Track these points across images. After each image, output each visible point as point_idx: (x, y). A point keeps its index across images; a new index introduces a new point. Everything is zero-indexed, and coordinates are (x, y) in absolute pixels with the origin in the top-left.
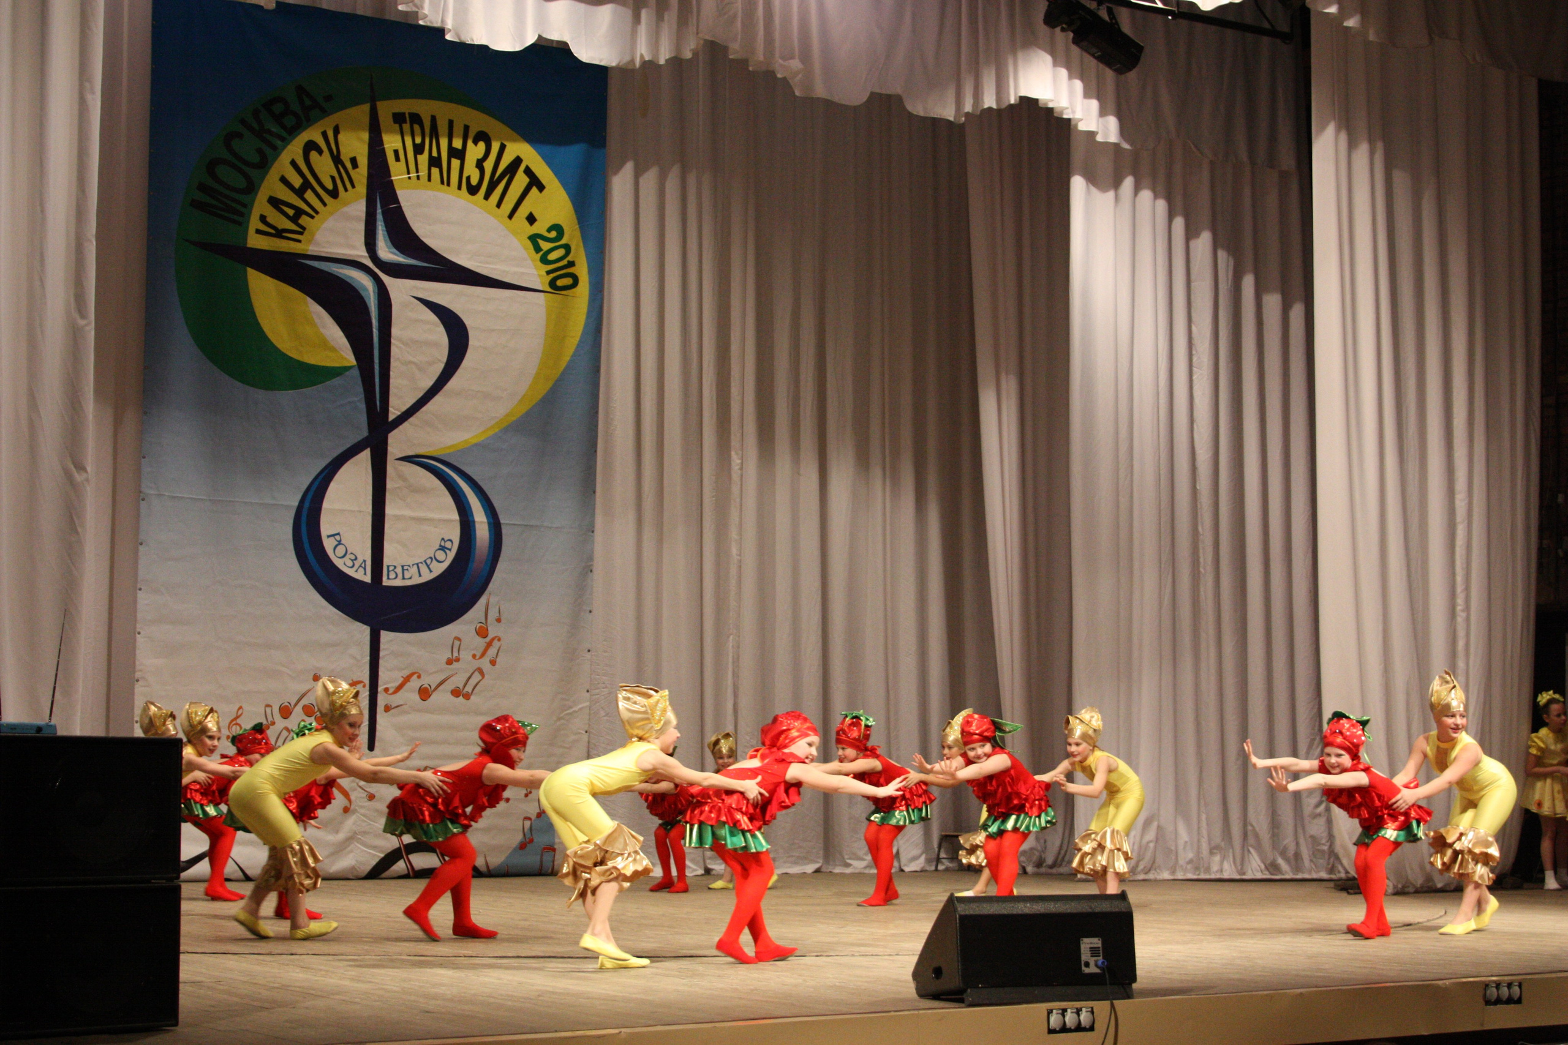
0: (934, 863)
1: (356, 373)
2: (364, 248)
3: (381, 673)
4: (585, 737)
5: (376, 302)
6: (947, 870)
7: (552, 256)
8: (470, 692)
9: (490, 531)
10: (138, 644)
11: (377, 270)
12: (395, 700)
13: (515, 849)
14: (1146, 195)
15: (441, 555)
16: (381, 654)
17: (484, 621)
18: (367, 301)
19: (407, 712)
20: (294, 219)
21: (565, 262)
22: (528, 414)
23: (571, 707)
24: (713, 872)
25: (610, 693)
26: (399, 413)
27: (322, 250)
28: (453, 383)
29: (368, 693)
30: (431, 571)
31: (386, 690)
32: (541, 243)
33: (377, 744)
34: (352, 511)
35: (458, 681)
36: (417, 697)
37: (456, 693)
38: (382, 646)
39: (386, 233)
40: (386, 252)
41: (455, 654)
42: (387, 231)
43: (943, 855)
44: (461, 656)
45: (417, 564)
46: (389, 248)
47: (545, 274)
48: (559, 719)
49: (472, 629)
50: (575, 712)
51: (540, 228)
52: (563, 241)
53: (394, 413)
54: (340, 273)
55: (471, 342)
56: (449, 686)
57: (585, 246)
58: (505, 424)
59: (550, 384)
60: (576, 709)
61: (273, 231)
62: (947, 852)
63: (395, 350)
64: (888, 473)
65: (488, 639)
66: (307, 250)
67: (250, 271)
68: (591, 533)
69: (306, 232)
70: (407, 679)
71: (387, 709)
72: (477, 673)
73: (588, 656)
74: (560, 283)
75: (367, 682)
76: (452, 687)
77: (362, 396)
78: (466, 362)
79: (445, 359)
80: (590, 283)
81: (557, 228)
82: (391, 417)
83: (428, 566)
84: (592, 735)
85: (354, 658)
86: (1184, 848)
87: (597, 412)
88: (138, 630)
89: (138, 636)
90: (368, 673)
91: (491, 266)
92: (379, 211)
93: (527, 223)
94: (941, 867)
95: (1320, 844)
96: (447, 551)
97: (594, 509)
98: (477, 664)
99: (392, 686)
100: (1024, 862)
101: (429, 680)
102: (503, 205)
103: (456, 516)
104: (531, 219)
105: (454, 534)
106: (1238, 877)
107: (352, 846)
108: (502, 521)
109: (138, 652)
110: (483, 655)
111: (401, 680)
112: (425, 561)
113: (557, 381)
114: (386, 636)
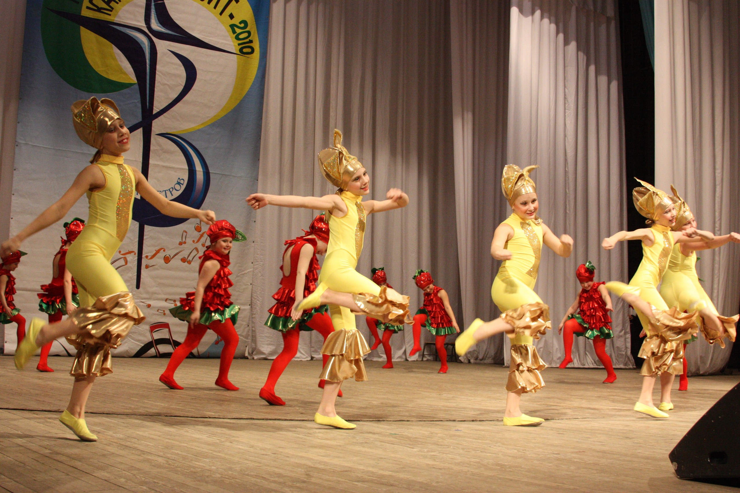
0: (421, 357)
1: (137, 87)
2: (144, 22)
3: (144, 247)
4: (250, 287)
5: (149, 51)
6: (428, 360)
7: (241, 36)
8: (191, 260)
9: (204, 176)
10: (11, 225)
11: (150, 34)
12: (151, 262)
13: (213, 344)
14: (546, 21)
15: (178, 187)
16: (145, 237)
17: (199, 223)
18: (144, 49)
19: (157, 269)
20: (108, 3)
21: (247, 40)
22: (226, 116)
23: (244, 271)
24: (314, 359)
25: (263, 265)
26: (159, 110)
27: (121, 20)
28: (187, 98)
29: (137, 258)
30: (172, 195)
31: (147, 257)
32: (236, 29)
33: (141, 285)
34: (132, 160)
35: (184, 254)
36: (162, 261)
37: (184, 260)
38: (145, 233)
39: (156, 16)
40: (155, 25)
41: (184, 240)
42: (157, 15)
43: (425, 353)
44: (187, 241)
45: (165, 191)
46: (157, 24)
47: (237, 45)
48: (238, 276)
49: (192, 227)
50: (245, 273)
51: (236, 21)
52: (247, 29)
53: (156, 110)
54: (131, 34)
55: (198, 77)
56: (180, 256)
57: (258, 34)
58: (214, 121)
59: (238, 102)
60: (246, 272)
61: (96, 8)
62: (427, 352)
63: (158, 77)
64: (404, 160)
65: (201, 233)
66: (114, 20)
67: (82, 28)
68: (256, 181)
69: (113, 11)
70: (158, 252)
71: (147, 267)
72: (195, 251)
73: (253, 244)
74: (245, 50)
75: (137, 252)
76: (181, 257)
77: (140, 100)
78: (194, 87)
79: (184, 84)
80: (260, 52)
81: (245, 22)
82: (154, 112)
83: (171, 192)
84: (253, 286)
85: (130, 239)
86: (556, 351)
87: (261, 119)
88: (12, 217)
89: (11, 220)
90: (137, 247)
91: (210, 38)
92: (153, 4)
93: (229, 18)
94: (425, 359)
95: (621, 351)
96: (181, 185)
97: (259, 168)
98: (195, 245)
99: (150, 255)
100: (470, 357)
101: (170, 253)
102: (217, 8)
103: (187, 168)
104: (231, 16)
105: (185, 177)
106: (582, 367)
107: (126, 340)
108: (210, 171)
109: (11, 229)
110: (198, 241)
111: (154, 252)
112: (169, 190)
113: (241, 101)
114: (147, 228)
